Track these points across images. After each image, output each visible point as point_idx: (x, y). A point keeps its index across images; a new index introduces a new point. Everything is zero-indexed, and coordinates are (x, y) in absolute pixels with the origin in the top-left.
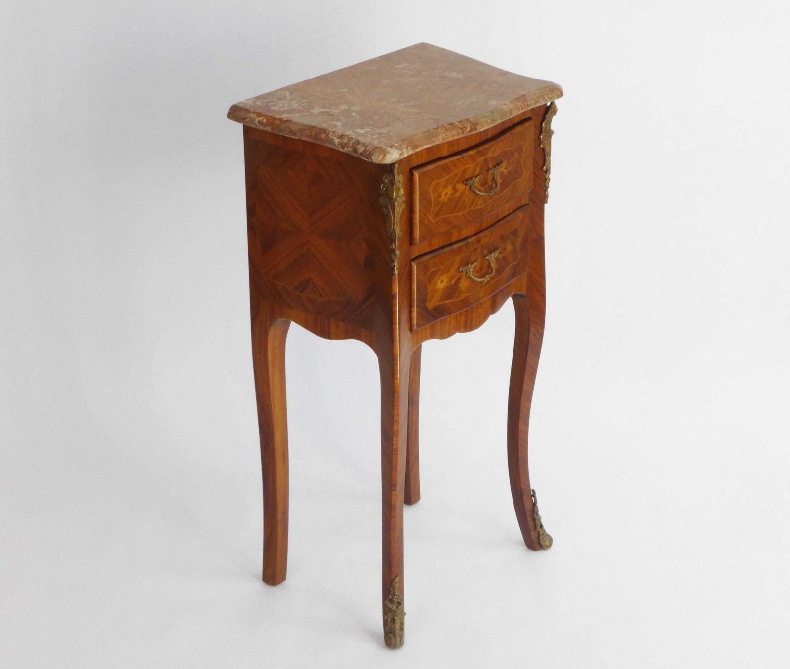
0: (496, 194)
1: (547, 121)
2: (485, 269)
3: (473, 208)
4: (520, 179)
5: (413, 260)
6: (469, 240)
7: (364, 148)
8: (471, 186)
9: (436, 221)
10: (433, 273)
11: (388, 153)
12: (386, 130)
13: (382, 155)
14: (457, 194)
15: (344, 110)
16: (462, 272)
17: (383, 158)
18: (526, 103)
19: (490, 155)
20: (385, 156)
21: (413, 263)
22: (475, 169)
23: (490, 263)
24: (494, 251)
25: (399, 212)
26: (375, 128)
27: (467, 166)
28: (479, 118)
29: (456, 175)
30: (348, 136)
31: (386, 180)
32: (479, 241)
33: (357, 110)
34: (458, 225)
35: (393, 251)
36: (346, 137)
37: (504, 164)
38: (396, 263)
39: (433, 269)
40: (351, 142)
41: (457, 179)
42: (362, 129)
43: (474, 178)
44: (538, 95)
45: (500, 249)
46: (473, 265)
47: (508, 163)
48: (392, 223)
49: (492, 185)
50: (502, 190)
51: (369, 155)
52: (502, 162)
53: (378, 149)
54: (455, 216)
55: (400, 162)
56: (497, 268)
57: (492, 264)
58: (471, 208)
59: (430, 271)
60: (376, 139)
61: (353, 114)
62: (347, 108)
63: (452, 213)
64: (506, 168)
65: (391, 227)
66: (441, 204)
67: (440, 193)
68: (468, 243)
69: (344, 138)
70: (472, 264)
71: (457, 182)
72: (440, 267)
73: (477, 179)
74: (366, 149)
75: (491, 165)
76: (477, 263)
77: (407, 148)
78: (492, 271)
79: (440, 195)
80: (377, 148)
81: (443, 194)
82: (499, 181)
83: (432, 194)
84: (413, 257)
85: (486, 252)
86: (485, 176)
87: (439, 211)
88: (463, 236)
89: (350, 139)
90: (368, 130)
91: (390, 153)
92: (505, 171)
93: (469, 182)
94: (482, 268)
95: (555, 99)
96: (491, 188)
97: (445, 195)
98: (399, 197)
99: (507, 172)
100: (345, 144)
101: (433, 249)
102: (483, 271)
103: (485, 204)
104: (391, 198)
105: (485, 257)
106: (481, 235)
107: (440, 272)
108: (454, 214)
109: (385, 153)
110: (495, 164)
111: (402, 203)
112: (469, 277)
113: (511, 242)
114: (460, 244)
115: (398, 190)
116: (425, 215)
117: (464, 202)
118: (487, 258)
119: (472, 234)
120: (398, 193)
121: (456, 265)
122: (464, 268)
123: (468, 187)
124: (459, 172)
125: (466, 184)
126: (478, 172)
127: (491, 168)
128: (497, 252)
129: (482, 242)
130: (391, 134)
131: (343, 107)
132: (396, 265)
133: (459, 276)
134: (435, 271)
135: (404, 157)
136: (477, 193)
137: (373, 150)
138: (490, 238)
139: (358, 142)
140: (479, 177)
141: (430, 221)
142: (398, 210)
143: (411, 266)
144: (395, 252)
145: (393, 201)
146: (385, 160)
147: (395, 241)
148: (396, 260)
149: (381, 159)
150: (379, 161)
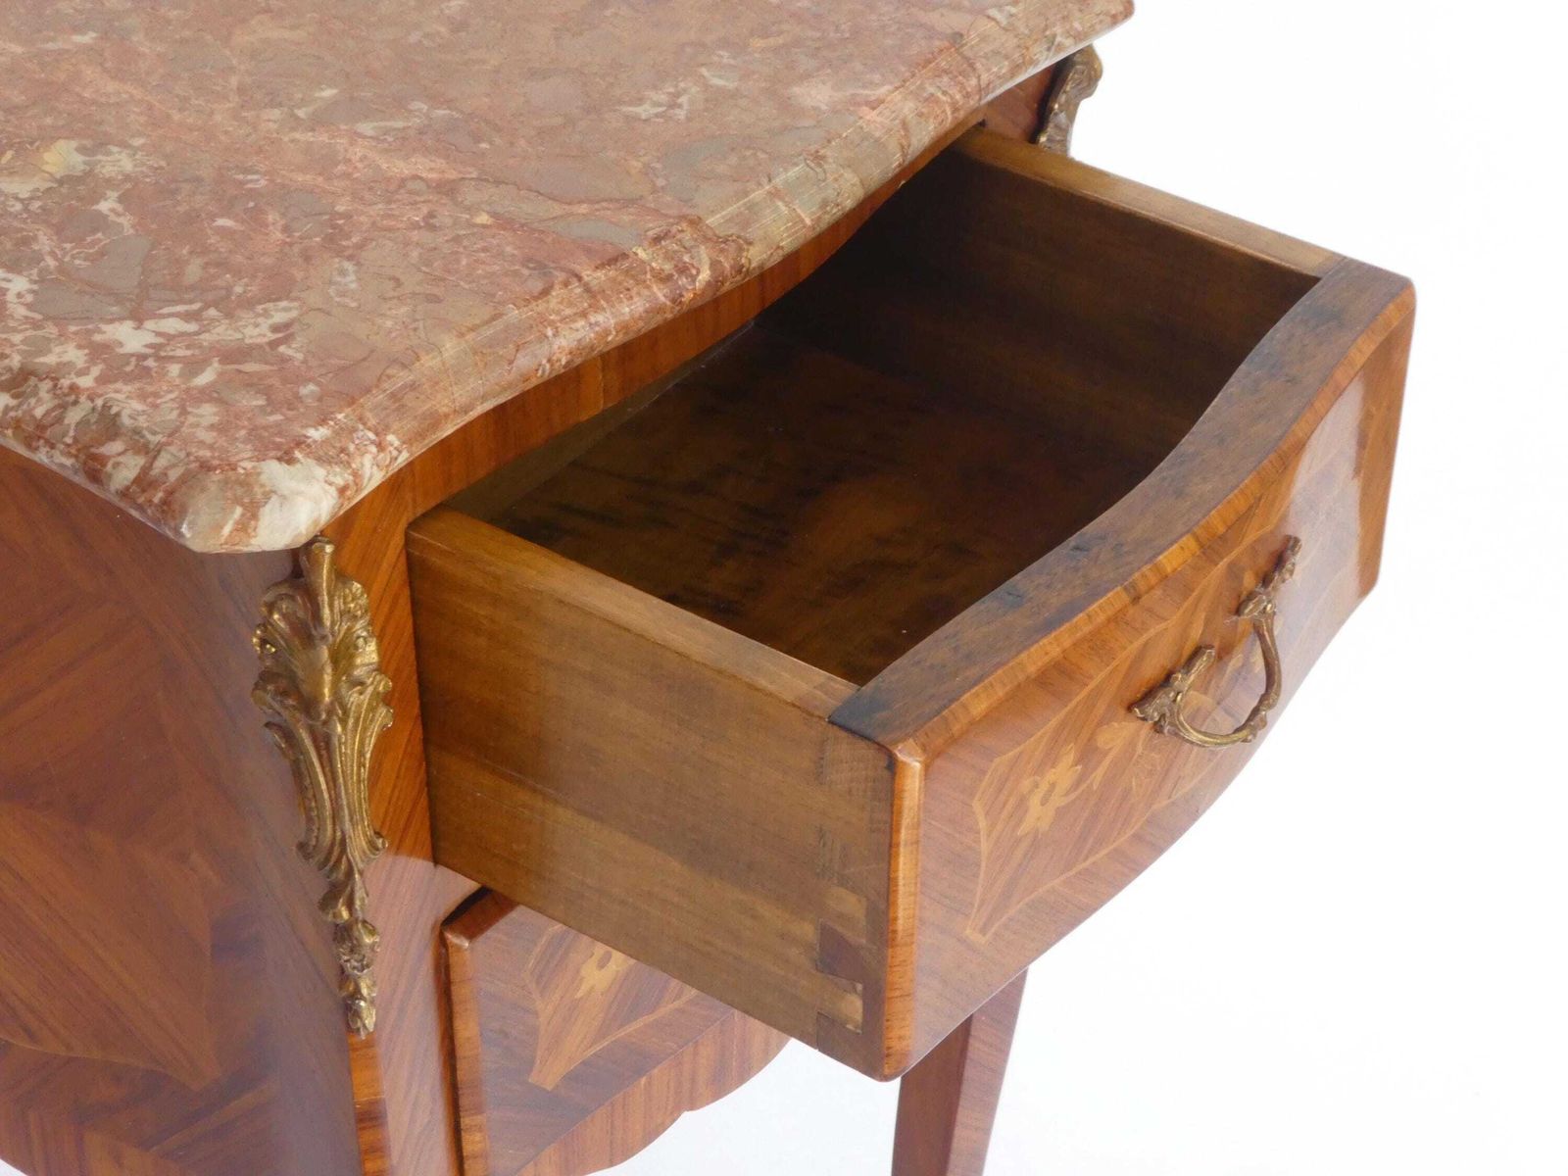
1: (1057, 127)
7: (140, 461)
11: (267, 496)
12: (265, 325)
13: (239, 511)
15: (61, 182)
17: (244, 527)
18: (973, 82)
20: (255, 516)
21: (453, 939)
25: (361, 754)
26: (212, 312)
28: (751, 207)
30: (53, 375)
31: (276, 616)
33: (127, 178)
35: (345, 932)
36: (46, 385)
38: (366, 986)
40: (73, 416)
42: (138, 318)
44: (1023, 29)
48: (328, 813)
51: (171, 508)
53: (217, 476)
55: (341, 527)
60: (206, 395)
61: (104, 206)
62: (78, 161)
65: (321, 828)
69: (35, 392)
74: (146, 470)
77: (381, 447)
80: (206, 467)
89: (68, 398)
90: (173, 325)
91: (284, 497)
95: (1093, 31)
98: (352, 685)
100: (41, 427)
104: (310, 706)
109: (252, 502)
111: (372, 709)
115: (344, 655)
130: (291, 351)
131: (62, 157)
132: (365, 992)
135: (365, 493)
137: (183, 480)
139: (109, 425)
142: (353, 749)
143: (444, 951)
144: (351, 940)
145: (324, 716)
146: (255, 537)
147: (349, 888)
148: (358, 971)
149: (230, 536)
150: (221, 545)
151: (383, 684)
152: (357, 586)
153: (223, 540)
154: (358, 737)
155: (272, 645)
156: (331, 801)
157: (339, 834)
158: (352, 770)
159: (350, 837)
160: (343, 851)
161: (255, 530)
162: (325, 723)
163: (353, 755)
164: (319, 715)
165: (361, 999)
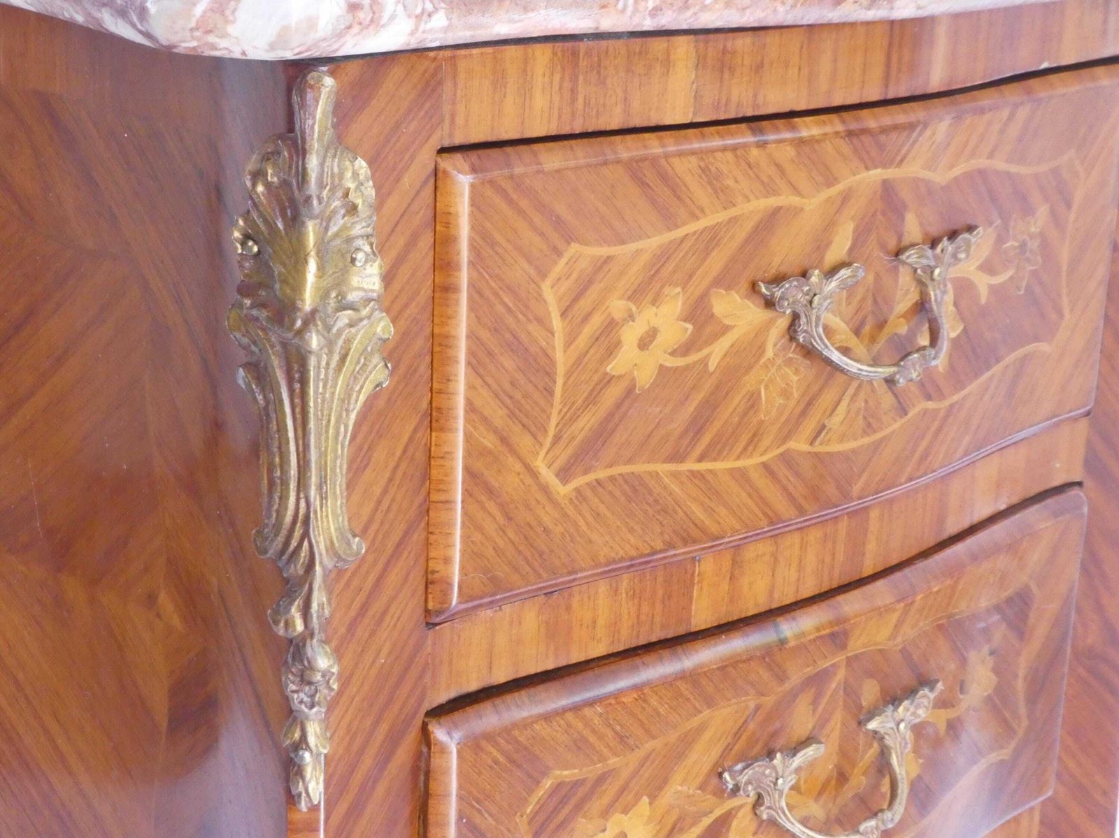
0: (929, 388)
2: (859, 781)
3: (799, 445)
4: (1044, 347)
5: (439, 712)
6: (788, 628)
8: (795, 317)
9: (578, 490)
10: (563, 793)
14: (716, 353)
16: (736, 789)
19: (913, 169)
21: (439, 733)
22: (829, 226)
23: (884, 753)
24: (911, 692)
25: (344, 406)
27: (786, 199)
29: (711, 239)
31: (260, 188)
32: (837, 637)
34: (714, 529)
35: (295, 649)
37: (981, 242)
38: (314, 731)
39: (567, 774)
41: (717, 261)
43: (815, 278)
45: (940, 686)
46: (798, 760)
47: (1000, 240)
48: (293, 471)
49: (912, 335)
50: (957, 377)
52: (970, 229)
54: (694, 474)
56: (919, 777)
57: (894, 761)
58: (793, 445)
59: (548, 783)
63: (677, 456)
64: (988, 268)
65: (284, 498)
66: (611, 395)
67: (611, 326)
68: (782, 642)
70: (794, 750)
71: (724, 281)
72: (613, 761)
73: (833, 284)
75: (913, 229)
76: (822, 748)
78: (894, 795)
79: (608, 339)
81: (630, 335)
82: (950, 330)
83: (557, 323)
84: (443, 697)
85: (870, 692)
86: (877, 275)
87: (601, 435)
88: (755, 598)
92: (983, 283)
93: (792, 292)
94: (842, 777)
96: (903, 351)
97: (644, 344)
98: (343, 306)
99: (993, 289)
101: (576, 657)
102: (849, 792)
103: (865, 433)
104: (283, 311)
105: (860, 723)
106: (851, 603)
107: (611, 789)
108: (691, 465)
110: (934, 231)
111: (364, 353)
112: (773, 823)
113: (992, 653)
114: (736, 644)
116: (504, 440)
117: (753, 402)
118: (872, 725)
119: (806, 593)
120: (336, 282)
121: (702, 757)
122: (749, 772)
123: (783, 323)
124: (733, 221)
125: (769, 304)
126: (839, 248)
127: (913, 245)
128: (926, 696)
129: (857, 645)
132: (312, 740)
133: (718, 812)
134: (577, 784)
136: (828, 362)
138: (898, 627)
140: (844, 273)
141: (545, 489)
142: (333, 393)
143: (425, 750)
144: (301, 661)
145: (299, 323)
146: (233, 22)
147: (307, 587)
148: (306, 706)
149: (203, 16)
150: (192, 30)
151: (383, 327)
152: (361, 164)
153: (193, 24)
154: (341, 378)
155: (256, 242)
156: (298, 455)
157: (303, 504)
158: (329, 421)
159: (315, 512)
160: (306, 534)
161: (233, 12)
162: (300, 333)
163: (332, 401)
164: (293, 322)
165: (306, 750)
